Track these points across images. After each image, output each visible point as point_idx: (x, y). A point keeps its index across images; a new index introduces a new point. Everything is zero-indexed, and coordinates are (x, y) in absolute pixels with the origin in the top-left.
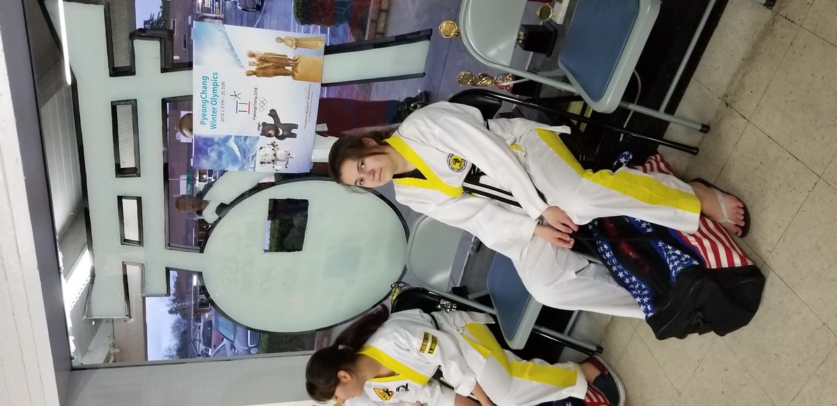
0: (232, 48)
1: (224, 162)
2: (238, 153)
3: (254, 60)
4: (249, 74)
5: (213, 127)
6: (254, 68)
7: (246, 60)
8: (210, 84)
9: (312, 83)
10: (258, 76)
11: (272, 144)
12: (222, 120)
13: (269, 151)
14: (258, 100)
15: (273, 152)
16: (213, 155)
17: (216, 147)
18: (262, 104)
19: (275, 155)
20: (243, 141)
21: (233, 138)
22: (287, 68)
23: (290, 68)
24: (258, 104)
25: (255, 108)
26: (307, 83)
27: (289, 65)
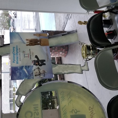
0: (21, 39)
1: (22, 77)
2: (27, 73)
3: (28, 41)
4: (27, 45)
5: (17, 63)
6: (28, 44)
7: (26, 41)
8: (15, 49)
9: (47, 46)
10: (30, 46)
11: (38, 68)
12: (20, 60)
13: (37, 71)
14: (31, 53)
15: (39, 71)
16: (18, 74)
17: (19, 71)
18: (32, 54)
19: (40, 72)
20: (28, 68)
21: (24, 67)
22: (38, 43)
23: (39, 43)
24: (31, 54)
25: (30, 56)
26: (45, 47)
27: (39, 42)
